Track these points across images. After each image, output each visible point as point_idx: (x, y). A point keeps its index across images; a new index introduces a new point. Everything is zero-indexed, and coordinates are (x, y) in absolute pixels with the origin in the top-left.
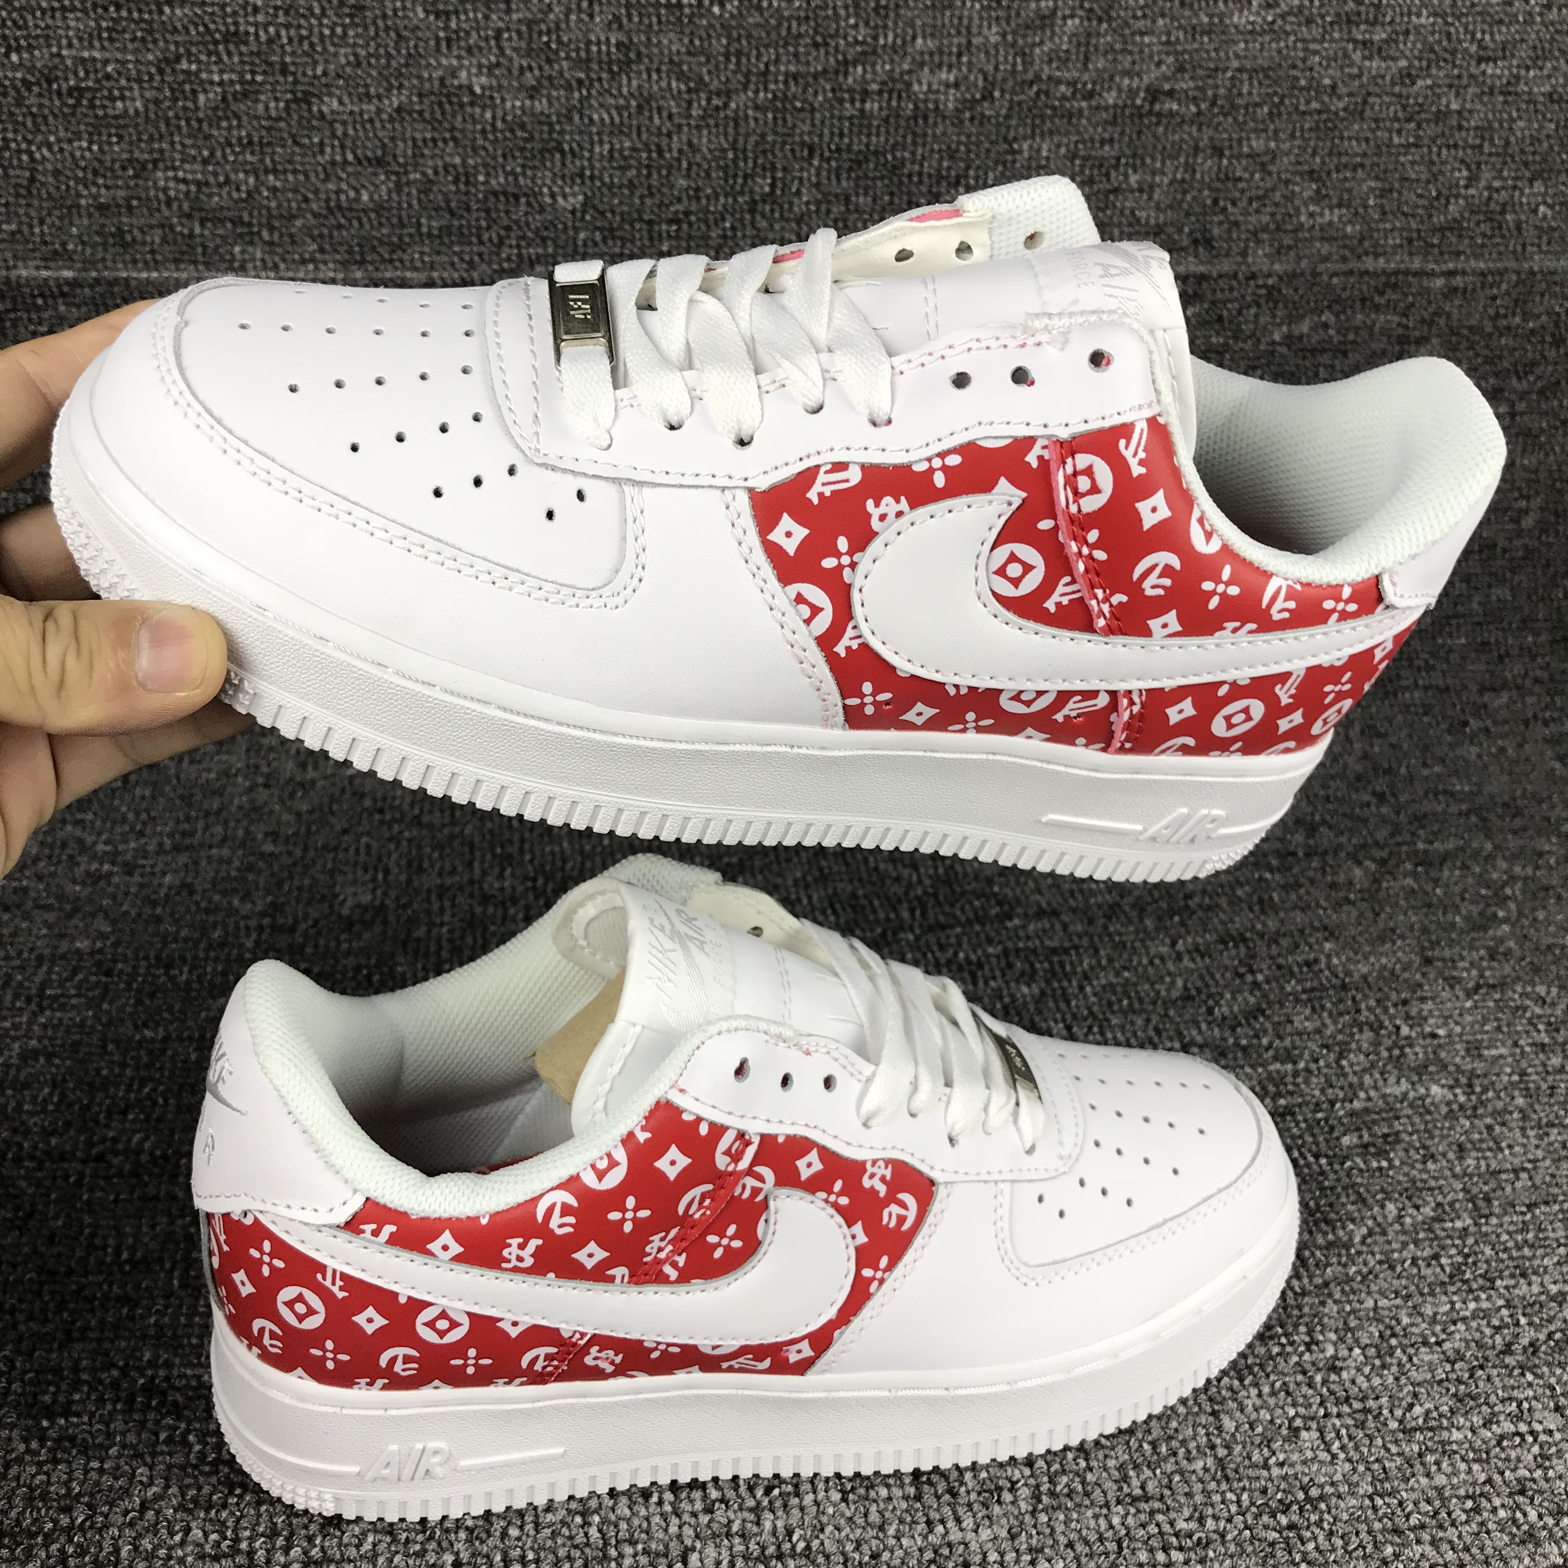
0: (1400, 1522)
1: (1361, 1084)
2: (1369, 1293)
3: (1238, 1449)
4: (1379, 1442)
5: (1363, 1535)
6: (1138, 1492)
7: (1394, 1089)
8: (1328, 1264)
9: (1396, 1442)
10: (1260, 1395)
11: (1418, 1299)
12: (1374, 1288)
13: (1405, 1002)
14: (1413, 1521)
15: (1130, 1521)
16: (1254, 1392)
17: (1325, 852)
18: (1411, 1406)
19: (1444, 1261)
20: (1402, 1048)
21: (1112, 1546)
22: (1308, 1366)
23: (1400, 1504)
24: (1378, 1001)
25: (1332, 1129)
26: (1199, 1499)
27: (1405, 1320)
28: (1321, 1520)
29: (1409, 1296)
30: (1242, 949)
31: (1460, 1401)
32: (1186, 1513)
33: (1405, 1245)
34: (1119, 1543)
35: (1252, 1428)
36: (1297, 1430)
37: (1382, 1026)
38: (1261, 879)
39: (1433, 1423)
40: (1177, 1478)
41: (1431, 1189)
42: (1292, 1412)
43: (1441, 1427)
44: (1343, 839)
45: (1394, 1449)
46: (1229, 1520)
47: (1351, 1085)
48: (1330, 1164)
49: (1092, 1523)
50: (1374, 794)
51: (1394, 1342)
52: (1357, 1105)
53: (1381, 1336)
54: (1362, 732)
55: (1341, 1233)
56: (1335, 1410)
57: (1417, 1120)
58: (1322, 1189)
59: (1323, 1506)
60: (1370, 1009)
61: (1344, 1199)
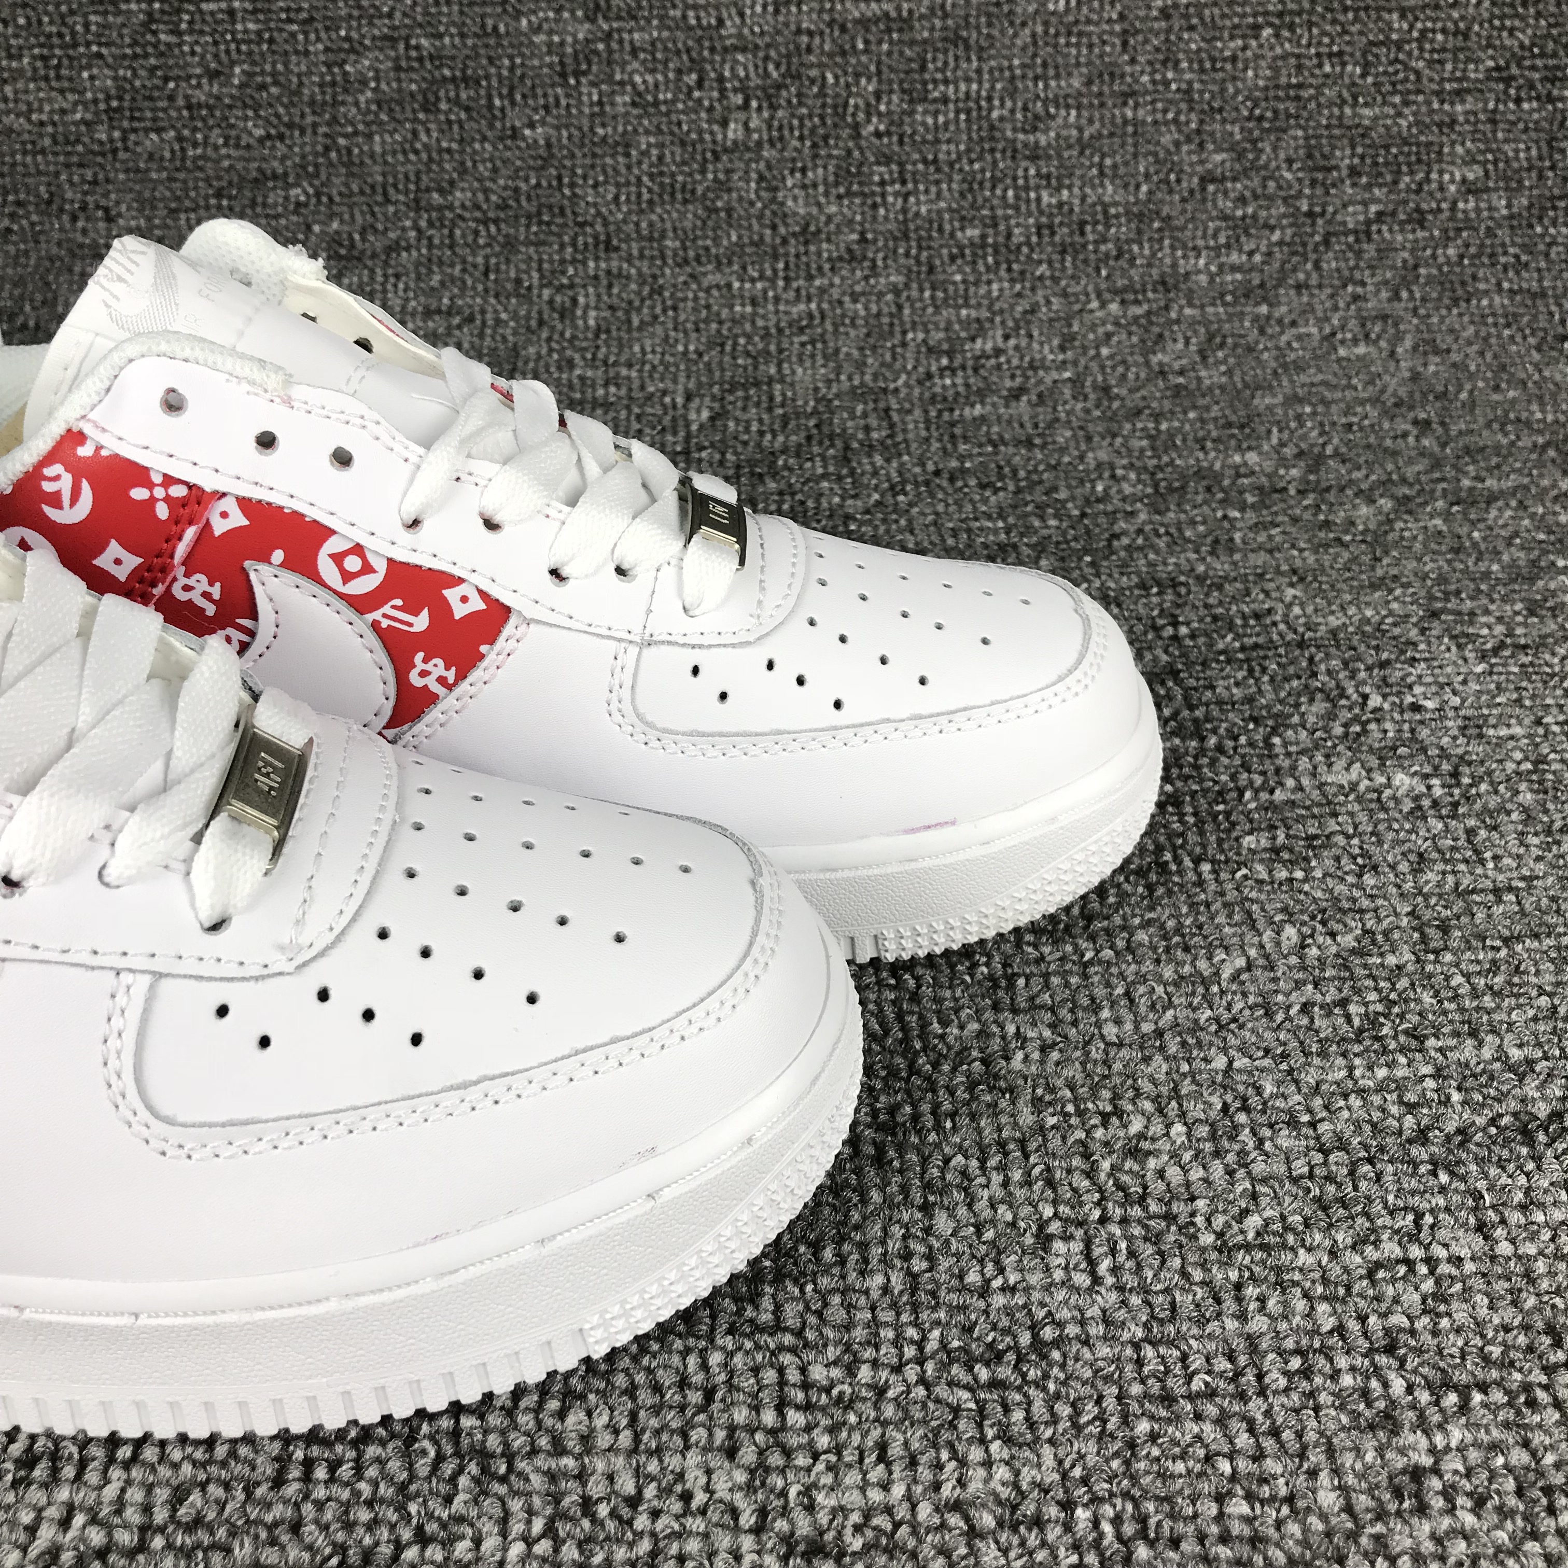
0: (1176, 1385)
1: (1294, 768)
2: (1225, 1050)
3: (945, 1263)
4: (1177, 1262)
5: (1110, 1403)
6: (766, 1317)
7: (1338, 776)
8: (1170, 1005)
9: (1204, 1265)
10: (1005, 1184)
11: (1298, 1060)
12: (1232, 1041)
13: (1384, 665)
14: (1197, 1384)
15: (738, 1360)
16: (997, 1178)
17: (1328, 489)
18: (1244, 1213)
19: (1353, 1009)
20: (1364, 724)
21: (695, 1397)
22: (1095, 1147)
23: (1184, 1358)
24: (1346, 664)
25: (1233, 825)
26: (859, 1333)
27: (1269, 1088)
28: (1046, 1376)
29: (1285, 1056)
30: (1169, 597)
31: (1325, 1209)
32: (832, 1353)
33: (1299, 985)
34: (709, 1394)
35: (979, 1233)
36: (1050, 1238)
37: (1343, 695)
38: (1225, 517)
39: (1273, 1240)
40: (836, 1299)
41: (1361, 911)
42: (1048, 1212)
43: (1284, 1246)
44: (1356, 475)
45: (1197, 1275)
46: (897, 1369)
47: (1278, 771)
48: (1215, 872)
49: (676, 1360)
50: (1415, 422)
51: (1242, 1118)
52: (1279, 795)
53: (1225, 1108)
54: (1415, 348)
55: (1202, 965)
56: (1118, 1211)
57: (1363, 817)
58: (1193, 906)
59: (1056, 1355)
60: (1329, 672)
61: (1221, 919)
